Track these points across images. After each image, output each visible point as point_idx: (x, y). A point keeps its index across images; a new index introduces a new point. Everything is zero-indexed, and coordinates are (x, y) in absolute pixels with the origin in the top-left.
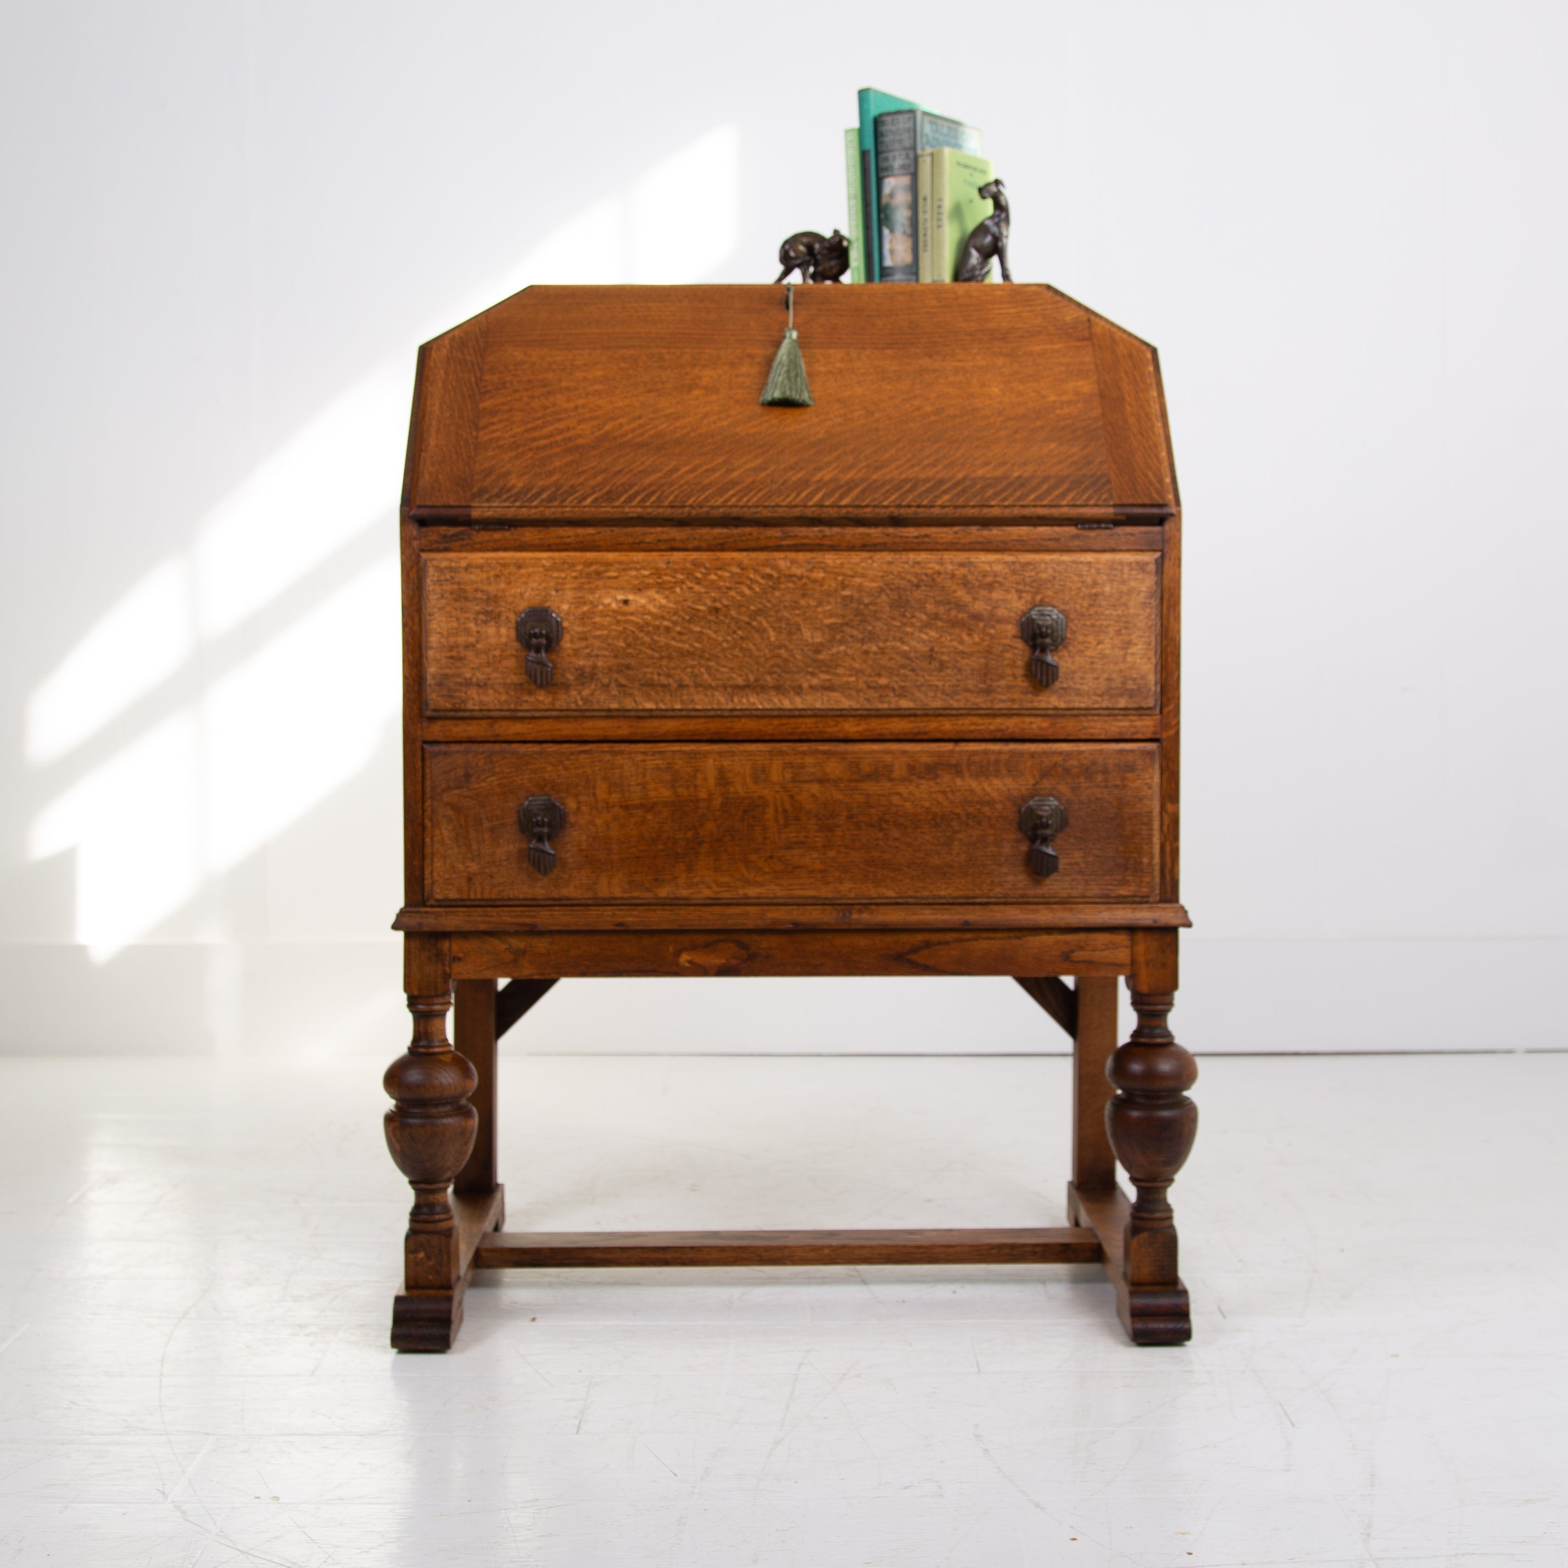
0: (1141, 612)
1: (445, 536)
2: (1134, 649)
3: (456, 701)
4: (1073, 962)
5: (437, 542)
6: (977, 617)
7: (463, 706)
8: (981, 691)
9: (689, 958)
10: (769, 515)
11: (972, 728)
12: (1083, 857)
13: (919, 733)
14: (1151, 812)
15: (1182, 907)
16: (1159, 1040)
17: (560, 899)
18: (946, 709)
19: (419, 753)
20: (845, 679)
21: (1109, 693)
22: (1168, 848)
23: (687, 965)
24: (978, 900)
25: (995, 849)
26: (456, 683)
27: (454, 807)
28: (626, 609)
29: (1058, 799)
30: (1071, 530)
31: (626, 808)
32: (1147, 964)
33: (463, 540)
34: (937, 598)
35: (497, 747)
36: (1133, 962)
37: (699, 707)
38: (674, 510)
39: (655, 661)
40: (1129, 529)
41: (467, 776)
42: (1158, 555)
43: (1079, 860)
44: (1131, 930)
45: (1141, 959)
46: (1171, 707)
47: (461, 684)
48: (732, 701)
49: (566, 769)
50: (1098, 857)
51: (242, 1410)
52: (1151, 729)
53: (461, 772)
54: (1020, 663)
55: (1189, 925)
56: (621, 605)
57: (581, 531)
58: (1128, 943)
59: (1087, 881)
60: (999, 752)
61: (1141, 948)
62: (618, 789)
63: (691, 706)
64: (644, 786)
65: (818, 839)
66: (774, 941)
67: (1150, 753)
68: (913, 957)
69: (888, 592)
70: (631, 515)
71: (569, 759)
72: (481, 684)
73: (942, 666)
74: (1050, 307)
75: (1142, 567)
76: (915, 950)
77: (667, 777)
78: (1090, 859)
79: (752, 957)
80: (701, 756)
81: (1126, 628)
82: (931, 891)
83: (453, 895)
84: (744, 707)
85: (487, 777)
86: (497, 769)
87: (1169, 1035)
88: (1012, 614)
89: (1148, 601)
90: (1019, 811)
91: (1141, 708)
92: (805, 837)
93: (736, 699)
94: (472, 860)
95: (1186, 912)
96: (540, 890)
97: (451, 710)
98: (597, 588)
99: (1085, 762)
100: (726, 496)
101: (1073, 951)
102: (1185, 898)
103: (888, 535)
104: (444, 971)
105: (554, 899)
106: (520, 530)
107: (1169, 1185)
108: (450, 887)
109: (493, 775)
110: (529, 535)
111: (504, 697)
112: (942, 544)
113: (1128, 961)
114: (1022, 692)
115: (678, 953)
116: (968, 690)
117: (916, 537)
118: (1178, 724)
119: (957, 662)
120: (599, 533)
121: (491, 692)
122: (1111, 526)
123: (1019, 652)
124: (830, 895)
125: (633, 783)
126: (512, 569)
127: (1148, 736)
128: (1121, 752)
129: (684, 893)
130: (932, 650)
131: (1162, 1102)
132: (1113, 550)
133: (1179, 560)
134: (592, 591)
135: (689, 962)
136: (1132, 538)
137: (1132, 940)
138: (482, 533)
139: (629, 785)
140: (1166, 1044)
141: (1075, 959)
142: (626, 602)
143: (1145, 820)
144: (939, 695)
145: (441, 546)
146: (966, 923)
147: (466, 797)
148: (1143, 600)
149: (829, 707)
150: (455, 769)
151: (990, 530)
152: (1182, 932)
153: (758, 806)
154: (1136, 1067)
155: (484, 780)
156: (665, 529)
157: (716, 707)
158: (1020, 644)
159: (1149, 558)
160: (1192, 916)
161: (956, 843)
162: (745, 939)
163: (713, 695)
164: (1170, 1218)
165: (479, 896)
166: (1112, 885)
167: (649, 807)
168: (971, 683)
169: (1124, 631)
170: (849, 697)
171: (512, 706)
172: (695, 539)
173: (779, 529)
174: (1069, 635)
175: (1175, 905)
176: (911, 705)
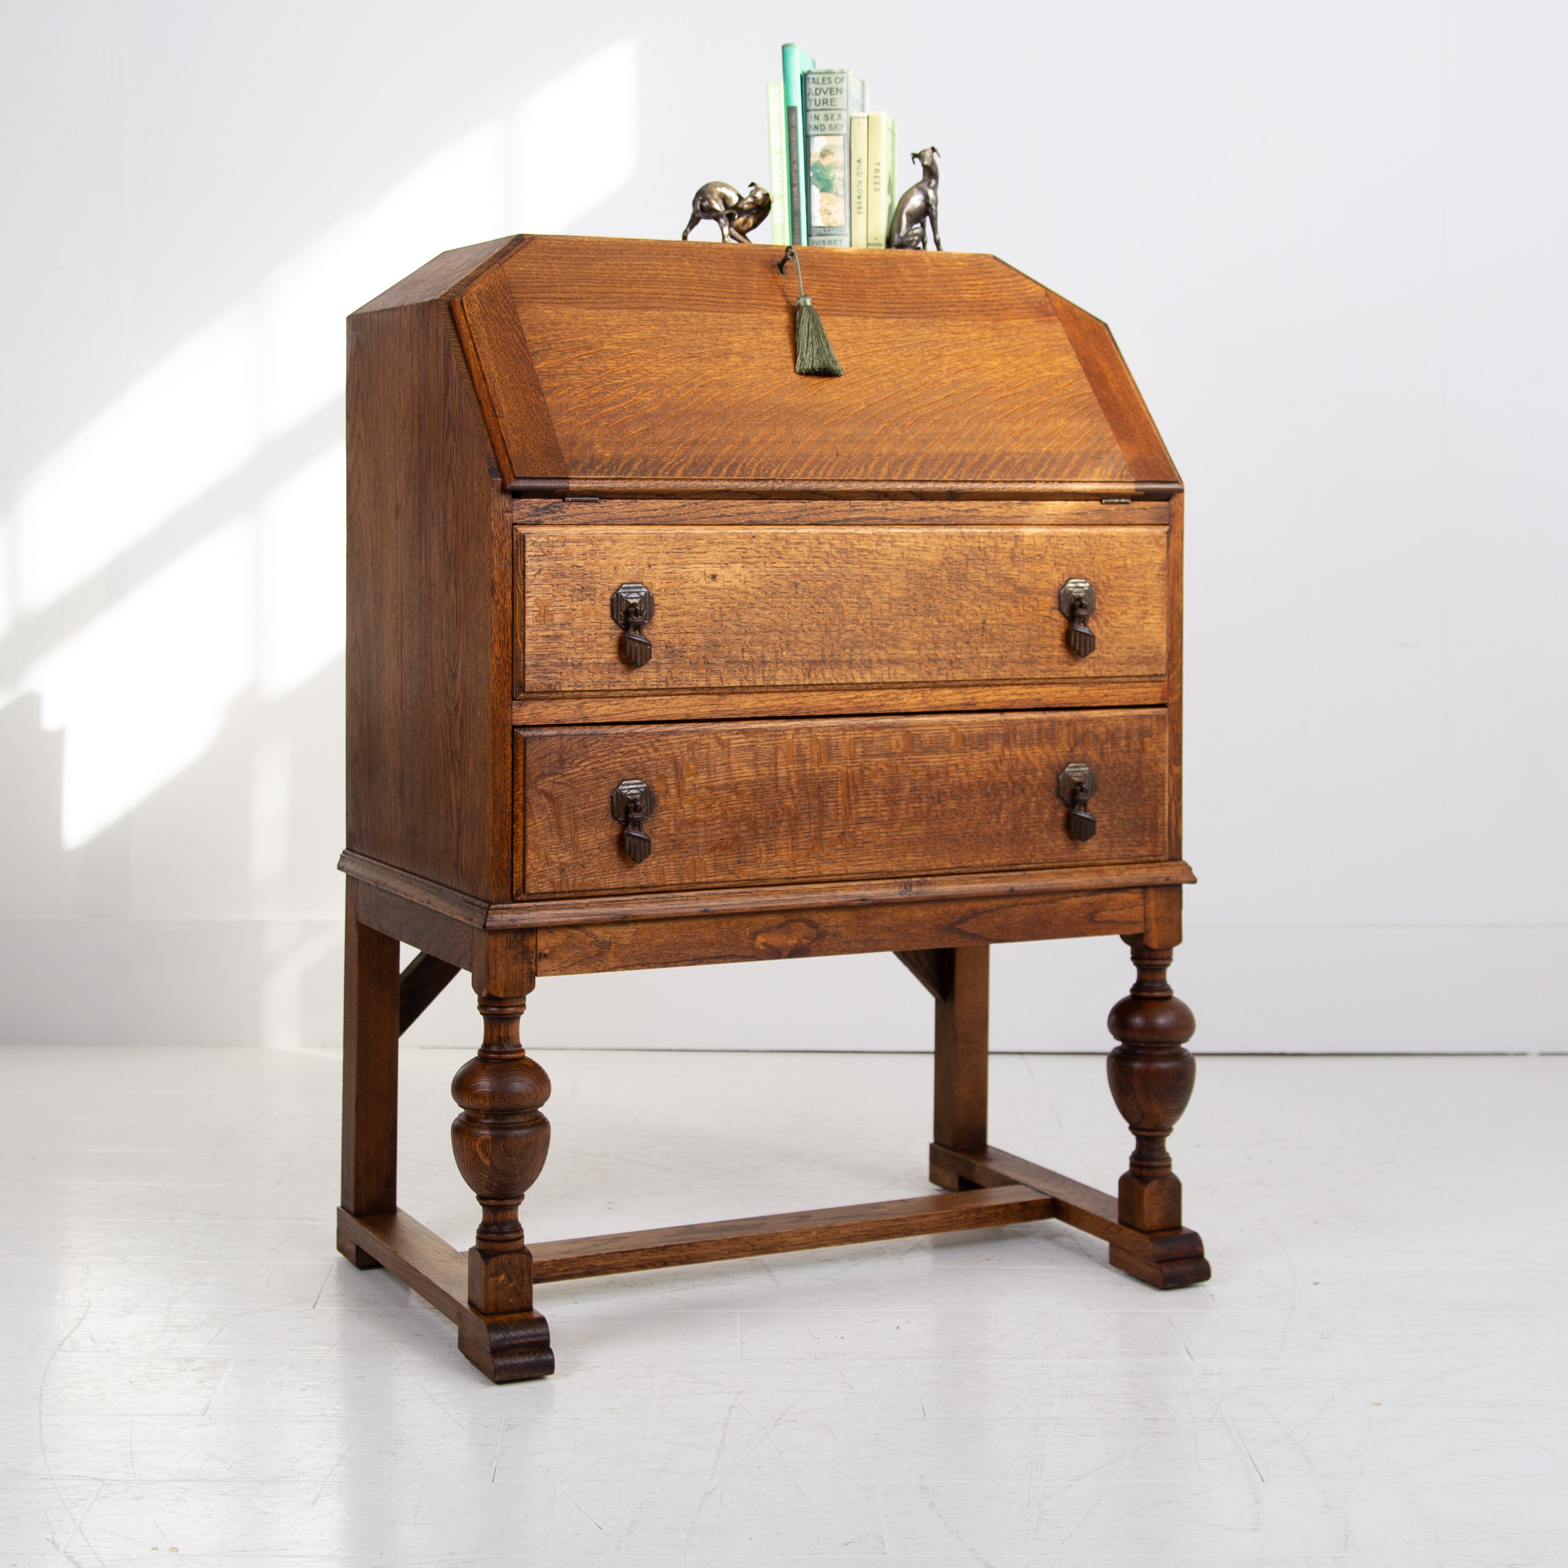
0: (1156, 584)
1: (537, 509)
2: (1150, 620)
3: (551, 682)
4: (1096, 922)
5: (529, 515)
6: (1023, 590)
7: (558, 689)
8: (1026, 662)
9: (763, 940)
10: (844, 488)
11: (1014, 697)
12: (1109, 820)
13: (968, 704)
14: (1164, 774)
15: (1186, 864)
16: (1157, 994)
17: (647, 887)
18: (993, 680)
19: (509, 739)
20: (909, 652)
21: (1130, 661)
22: (1173, 808)
23: (762, 947)
24: (1020, 867)
25: (1036, 816)
26: (552, 664)
27: (548, 796)
28: (714, 584)
29: (1088, 764)
30: (1095, 504)
31: (711, 789)
32: (1157, 921)
33: (554, 512)
34: (990, 572)
35: (588, 730)
36: (1146, 920)
37: (779, 683)
38: (758, 483)
39: (739, 637)
40: (1142, 504)
41: (562, 761)
42: (1167, 528)
43: (1106, 823)
44: (1144, 888)
45: (1152, 916)
46: (1176, 673)
47: (556, 665)
48: (809, 676)
49: (656, 750)
50: (1121, 819)
51: (131, 1453)
52: (1159, 695)
53: (555, 758)
54: (1057, 634)
55: (1193, 881)
56: (709, 580)
57: (666, 503)
58: (1141, 902)
59: (1112, 843)
60: (1041, 722)
61: (1152, 905)
62: (705, 770)
63: (772, 683)
64: (728, 766)
65: (884, 813)
66: (842, 917)
67: (1160, 718)
68: (964, 926)
69: (947, 565)
70: (720, 488)
71: (659, 741)
72: (576, 663)
73: (992, 638)
74: (1009, 279)
75: (1157, 539)
76: (964, 919)
77: (750, 756)
78: (1115, 822)
79: (821, 935)
80: (781, 733)
81: (1144, 599)
82: (983, 860)
83: (547, 888)
84: (820, 682)
85: (580, 762)
86: (591, 754)
87: (1168, 989)
88: (1051, 587)
89: (1161, 573)
90: (1057, 778)
91: (1156, 675)
92: (874, 812)
93: (812, 675)
94: (565, 850)
95: (1190, 869)
96: (630, 879)
97: (546, 692)
98: (687, 563)
99: (1111, 728)
100: (803, 469)
101: (1097, 912)
102: (1187, 855)
103: (942, 509)
104: (531, 969)
105: (641, 887)
106: (609, 503)
107: (1167, 1135)
108: (544, 880)
109: (587, 760)
110: (617, 507)
111: (598, 677)
112: (989, 517)
113: (1142, 919)
114: (1059, 662)
115: (755, 935)
116: (1014, 661)
117: (967, 511)
118: (1181, 689)
119: (1005, 633)
120: (683, 506)
121: (585, 672)
122: (1129, 501)
123: (1057, 624)
124: (895, 869)
125: (718, 763)
126: (608, 544)
127: (1158, 702)
128: (1141, 717)
129: (762, 873)
130: (984, 622)
131: (1162, 1053)
132: (1130, 524)
133: (1182, 532)
134: (683, 565)
135: (764, 944)
136: (1145, 513)
137: (1144, 898)
138: (573, 505)
139: (715, 766)
140: (1165, 998)
141: (1097, 919)
142: (714, 577)
143: (1159, 782)
144: (989, 666)
145: (534, 519)
146: (1012, 890)
147: (560, 783)
148: (1157, 573)
149: (894, 680)
150: (550, 754)
151: (1029, 504)
152: (1185, 887)
153: (832, 782)
154: (1138, 1021)
155: (578, 766)
156: (745, 502)
157: (794, 682)
158: (1056, 615)
159: (1160, 531)
160: (1196, 872)
161: (1004, 811)
162: (816, 917)
163: (792, 671)
164: (1169, 1166)
165: (571, 888)
166: (1133, 846)
167: (734, 788)
168: (1016, 654)
169: (1142, 602)
170: (911, 670)
171: (606, 687)
172: (772, 512)
173: (847, 502)
174: (1097, 606)
175: (1180, 863)
176: (966, 677)
